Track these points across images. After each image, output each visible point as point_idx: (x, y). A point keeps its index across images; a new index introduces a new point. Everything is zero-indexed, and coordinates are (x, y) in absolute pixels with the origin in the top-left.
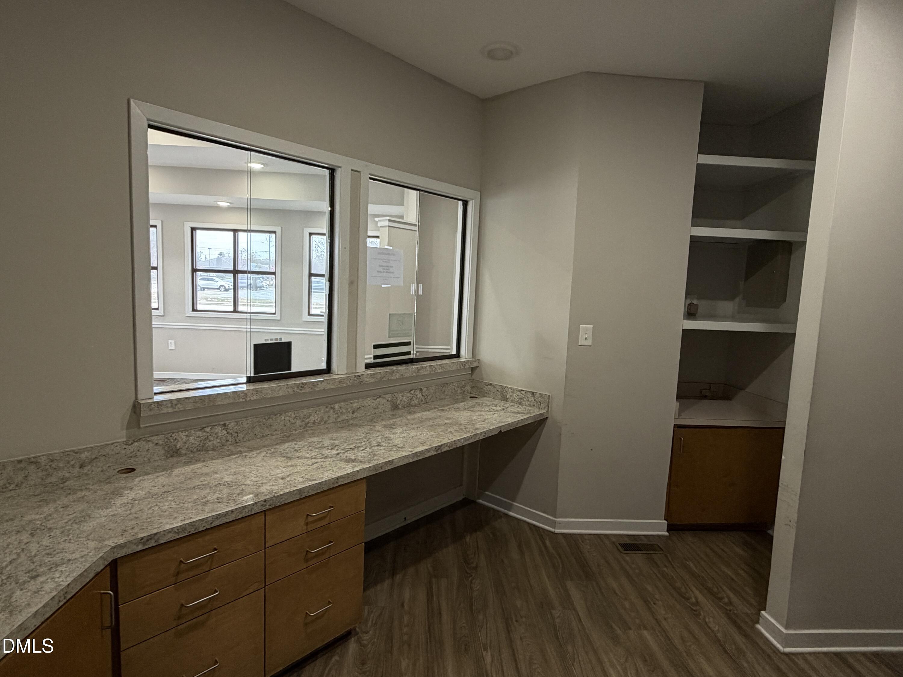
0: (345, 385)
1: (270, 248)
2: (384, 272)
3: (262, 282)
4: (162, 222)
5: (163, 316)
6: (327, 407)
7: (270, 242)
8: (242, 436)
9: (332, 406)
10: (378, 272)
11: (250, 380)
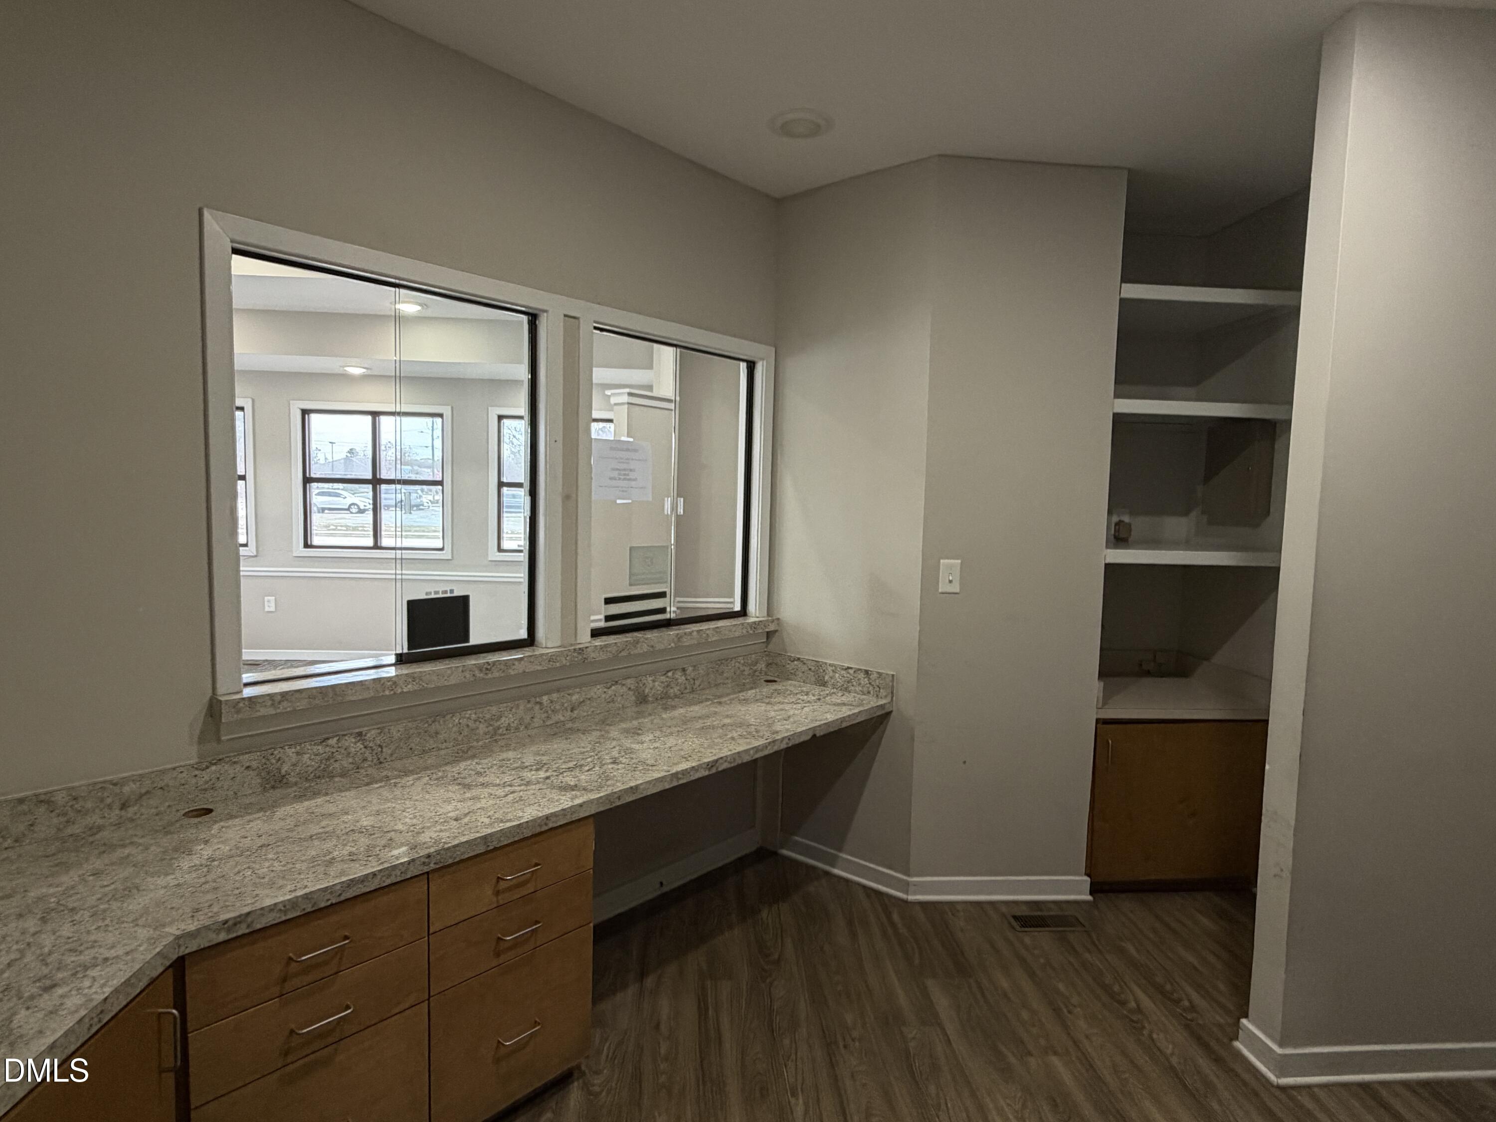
0: (558, 665)
1: (433, 439)
2: (620, 479)
3: (420, 497)
4: (253, 401)
5: (256, 556)
6: (529, 702)
7: (433, 430)
8: (389, 752)
9: (538, 700)
10: (611, 479)
11: (401, 660)
